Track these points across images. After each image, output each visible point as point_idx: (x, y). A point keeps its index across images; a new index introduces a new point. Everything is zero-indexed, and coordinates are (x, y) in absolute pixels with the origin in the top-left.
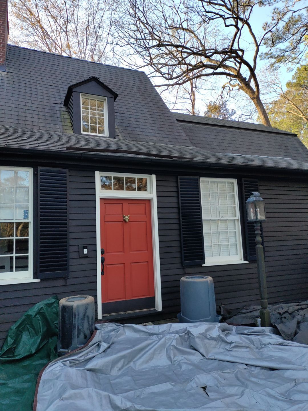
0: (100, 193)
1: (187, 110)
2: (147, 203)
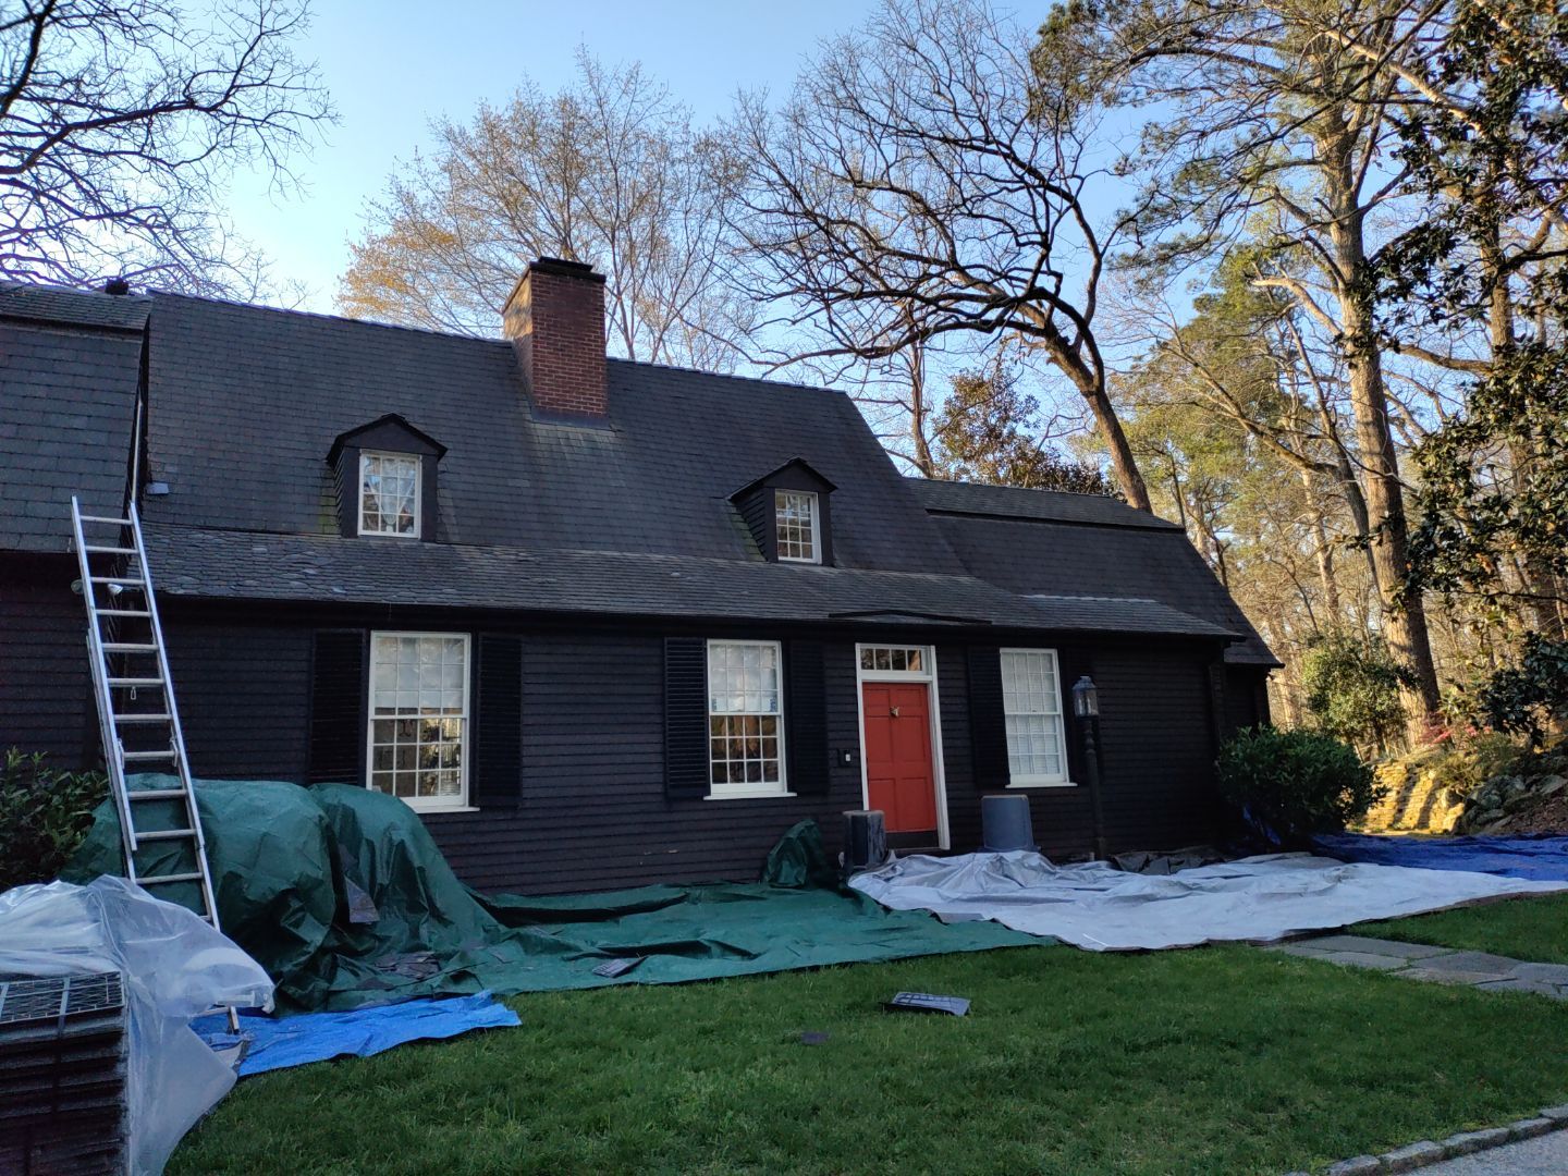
0: (863, 675)
1: (900, 401)
2: (922, 689)
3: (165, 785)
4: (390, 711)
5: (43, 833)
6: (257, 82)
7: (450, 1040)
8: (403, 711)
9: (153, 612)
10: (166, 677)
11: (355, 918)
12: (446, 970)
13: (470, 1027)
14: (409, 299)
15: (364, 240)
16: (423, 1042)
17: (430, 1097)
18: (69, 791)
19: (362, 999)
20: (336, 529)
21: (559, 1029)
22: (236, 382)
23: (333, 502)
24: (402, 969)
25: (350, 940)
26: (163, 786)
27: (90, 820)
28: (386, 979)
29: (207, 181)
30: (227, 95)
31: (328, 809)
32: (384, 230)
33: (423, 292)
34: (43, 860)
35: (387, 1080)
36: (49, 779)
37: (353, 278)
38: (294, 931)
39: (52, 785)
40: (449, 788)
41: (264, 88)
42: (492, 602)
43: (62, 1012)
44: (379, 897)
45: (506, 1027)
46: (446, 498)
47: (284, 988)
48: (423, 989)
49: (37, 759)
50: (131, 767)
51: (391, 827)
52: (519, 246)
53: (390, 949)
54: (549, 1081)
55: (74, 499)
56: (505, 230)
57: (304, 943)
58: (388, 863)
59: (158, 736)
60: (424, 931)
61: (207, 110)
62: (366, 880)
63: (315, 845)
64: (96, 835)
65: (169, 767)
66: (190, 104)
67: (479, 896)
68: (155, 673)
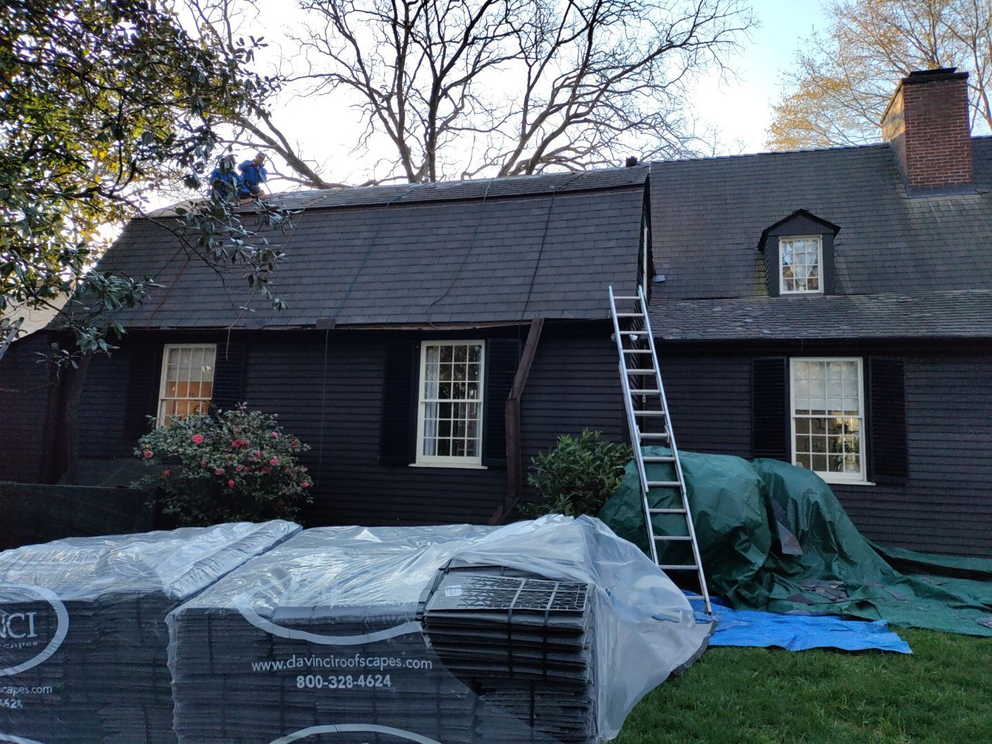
3: (664, 454)
4: (806, 412)
5: (600, 477)
6: (708, 18)
7: (855, 653)
8: (815, 412)
9: (653, 350)
10: (661, 390)
11: (785, 551)
12: (852, 598)
13: (870, 646)
14: (813, 133)
15: (781, 100)
16: (833, 650)
17: (836, 696)
18: (612, 454)
19: (791, 608)
20: (765, 293)
21: (946, 665)
22: (701, 208)
23: (763, 274)
24: (821, 591)
25: (782, 564)
26: (662, 455)
27: (623, 472)
28: (807, 596)
29: (684, 91)
30: (692, 32)
31: (765, 476)
32: (794, 90)
33: (823, 126)
34: (601, 493)
35: (805, 674)
36: (603, 447)
37: (775, 128)
38: (743, 553)
39: (605, 450)
40: (851, 467)
41: (713, 20)
42: (878, 334)
43: (548, 607)
44: (802, 539)
45: (900, 653)
46: (841, 263)
47: (739, 590)
48: (835, 610)
49: (597, 434)
50: (644, 442)
51: (809, 491)
52: (894, 74)
53: (811, 575)
54: (937, 709)
55: (610, 288)
56: (883, 66)
57: (749, 563)
58: (807, 516)
59: (658, 424)
60: (835, 566)
61: (680, 46)
62: (793, 525)
63: (756, 500)
64: (626, 480)
65: (664, 443)
66: (671, 45)
67: (877, 547)
68: (655, 386)
